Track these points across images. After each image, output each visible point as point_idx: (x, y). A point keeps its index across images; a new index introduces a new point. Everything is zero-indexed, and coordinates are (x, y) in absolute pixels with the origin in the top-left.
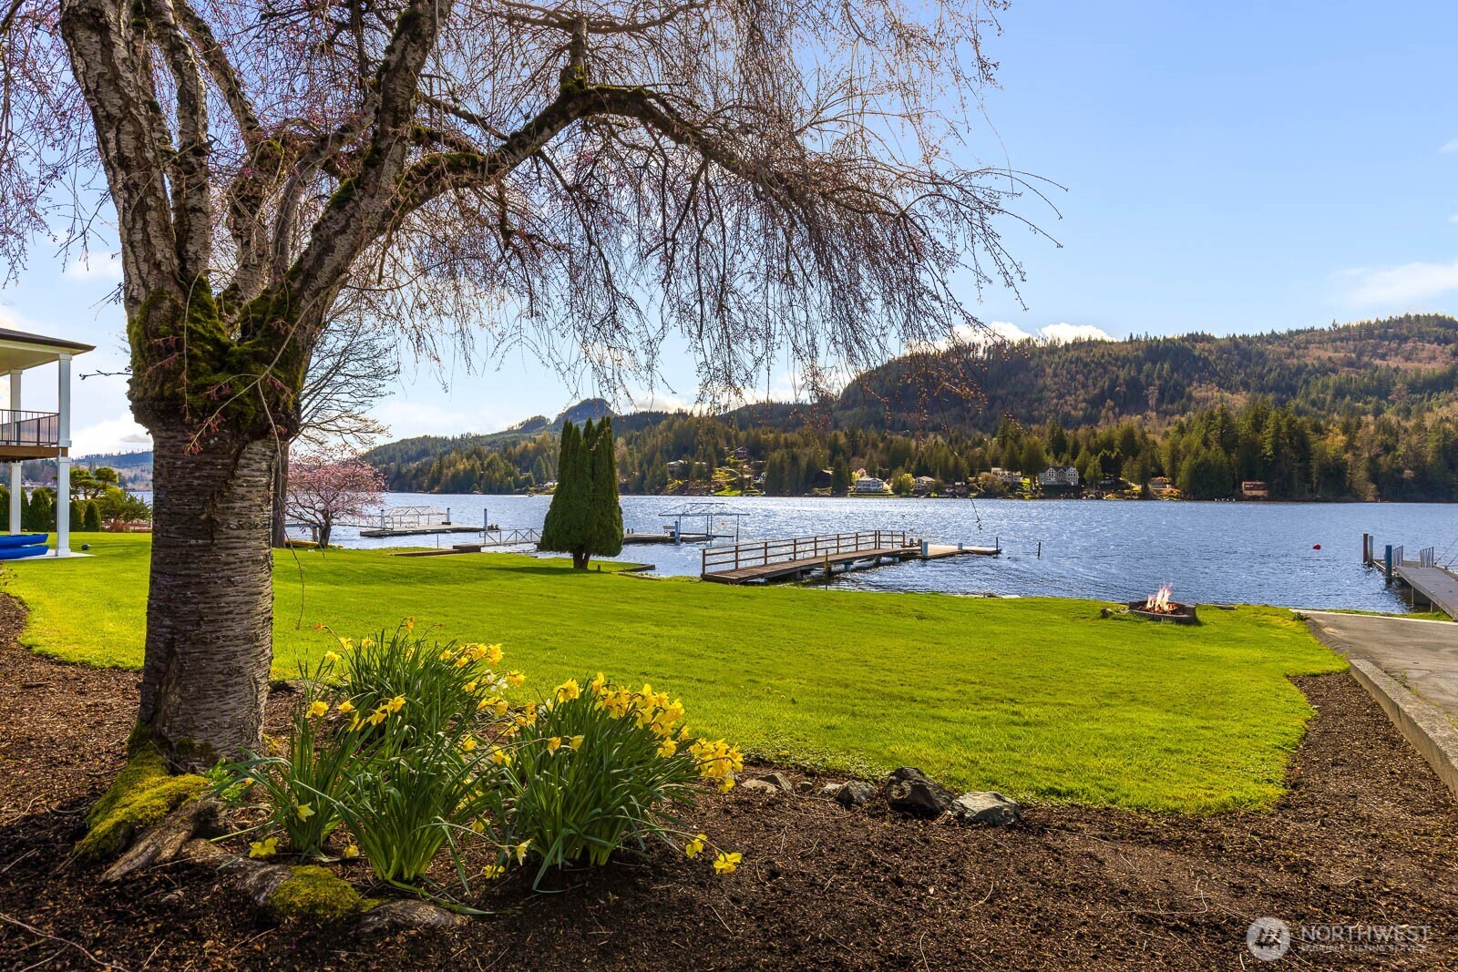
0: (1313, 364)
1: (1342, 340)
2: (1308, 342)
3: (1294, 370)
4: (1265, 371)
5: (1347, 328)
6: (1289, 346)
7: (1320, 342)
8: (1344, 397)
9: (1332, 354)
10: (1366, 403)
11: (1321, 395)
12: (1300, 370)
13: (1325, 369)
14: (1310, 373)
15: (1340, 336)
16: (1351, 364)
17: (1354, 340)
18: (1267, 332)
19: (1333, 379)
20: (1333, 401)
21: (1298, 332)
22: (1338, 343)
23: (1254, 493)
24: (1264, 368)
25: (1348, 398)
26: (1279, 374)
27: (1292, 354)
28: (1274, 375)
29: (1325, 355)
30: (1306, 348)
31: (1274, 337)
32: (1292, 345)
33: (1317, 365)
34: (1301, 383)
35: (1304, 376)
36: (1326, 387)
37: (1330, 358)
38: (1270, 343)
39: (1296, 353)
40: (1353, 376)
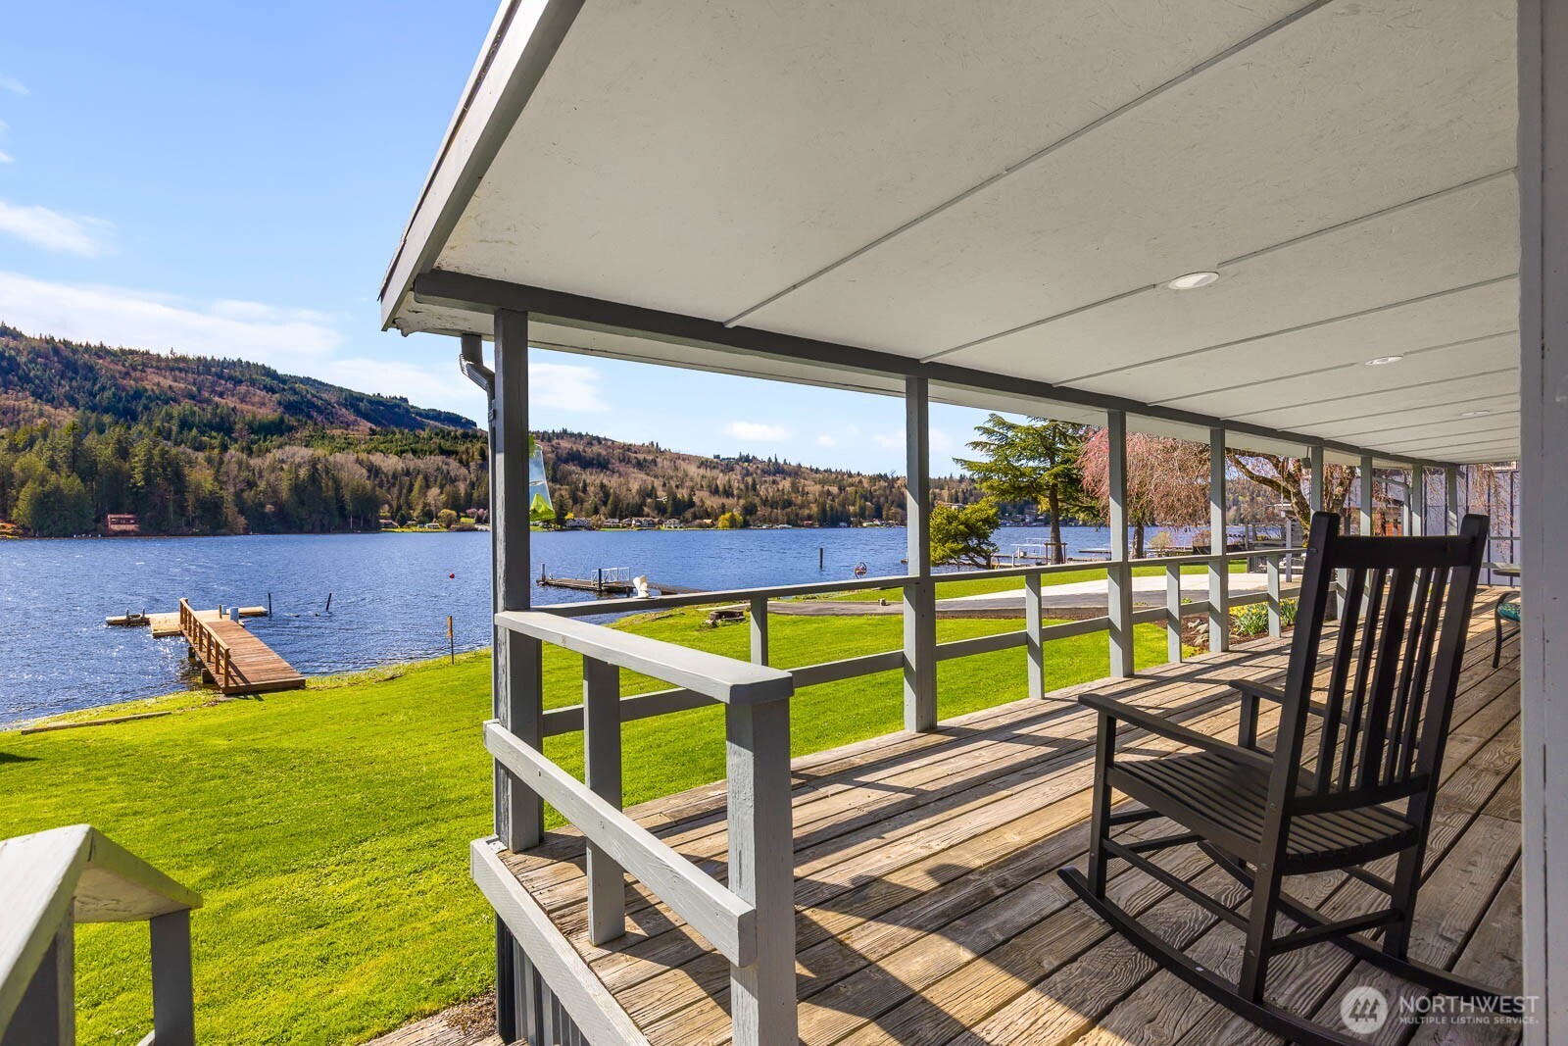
0: (153, 390)
1: (181, 370)
2: (144, 365)
3: (131, 393)
4: (96, 388)
5: (183, 359)
6: (124, 365)
7: (158, 368)
8: (190, 429)
9: (174, 384)
10: (212, 438)
11: (166, 424)
12: (138, 394)
13: (168, 398)
14: (149, 398)
15: (178, 365)
16: (192, 397)
17: (193, 373)
18: (94, 343)
19: (176, 410)
20: (180, 432)
21: (132, 352)
22: (177, 372)
23: (123, 527)
24: (94, 384)
25: (195, 430)
26: (114, 394)
27: (127, 374)
28: (108, 394)
29: (167, 382)
30: (143, 371)
31: (102, 352)
32: (127, 364)
33: (157, 392)
34: (140, 409)
35: (144, 401)
36: (169, 417)
37: (170, 386)
38: (100, 357)
39: (133, 374)
40: (196, 408)
